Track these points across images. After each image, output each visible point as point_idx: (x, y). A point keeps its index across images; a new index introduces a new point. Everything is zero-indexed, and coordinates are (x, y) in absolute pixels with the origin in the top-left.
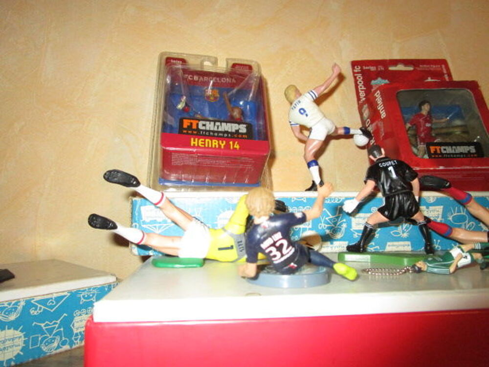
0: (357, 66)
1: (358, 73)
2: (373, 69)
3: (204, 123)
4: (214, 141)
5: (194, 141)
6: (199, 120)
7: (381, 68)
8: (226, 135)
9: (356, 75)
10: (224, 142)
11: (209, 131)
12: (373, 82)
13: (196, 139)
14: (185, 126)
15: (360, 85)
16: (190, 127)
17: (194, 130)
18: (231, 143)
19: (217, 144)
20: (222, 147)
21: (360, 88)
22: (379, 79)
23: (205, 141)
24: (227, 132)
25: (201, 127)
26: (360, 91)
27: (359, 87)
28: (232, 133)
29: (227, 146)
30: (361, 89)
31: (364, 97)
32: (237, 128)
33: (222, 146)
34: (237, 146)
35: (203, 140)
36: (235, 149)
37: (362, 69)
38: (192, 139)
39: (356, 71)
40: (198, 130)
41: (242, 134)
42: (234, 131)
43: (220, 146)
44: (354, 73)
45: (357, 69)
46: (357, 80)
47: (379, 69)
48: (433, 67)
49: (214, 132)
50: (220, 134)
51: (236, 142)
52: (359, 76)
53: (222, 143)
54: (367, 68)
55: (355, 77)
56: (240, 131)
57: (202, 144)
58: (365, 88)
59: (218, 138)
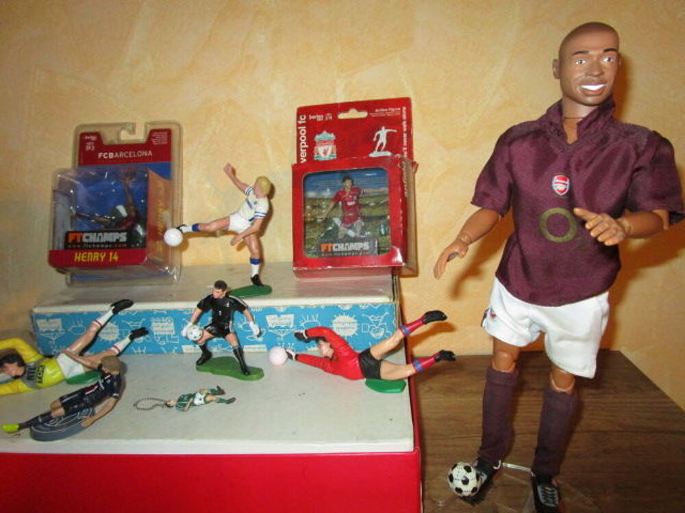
0: (303, 115)
1: (303, 125)
2: (320, 118)
3: (87, 234)
4: (95, 253)
5: (78, 256)
6: (83, 232)
7: (329, 117)
8: (107, 246)
9: (299, 128)
10: (105, 254)
11: (92, 243)
12: (318, 137)
13: (80, 254)
14: (70, 241)
15: (303, 141)
16: (75, 241)
17: (78, 244)
18: (111, 254)
19: (97, 257)
20: (102, 260)
21: (302, 147)
22: (325, 133)
23: (87, 255)
24: (108, 243)
25: (85, 240)
26: (301, 150)
27: (301, 144)
28: (113, 243)
29: (107, 258)
30: (304, 146)
31: (305, 158)
32: (118, 237)
33: (102, 257)
34: (116, 258)
35: (86, 253)
36: (114, 260)
37: (307, 119)
38: (76, 254)
39: (300, 122)
40: (82, 243)
41: (122, 243)
42: (114, 240)
43: (100, 258)
44: (298, 125)
45: (303, 120)
46: (300, 135)
47: (327, 119)
48: (393, 111)
49: (96, 243)
50: (102, 246)
51: (116, 253)
52: (303, 129)
53: (103, 255)
54: (313, 117)
55: (298, 131)
56: (121, 240)
57: (84, 259)
58: (307, 146)
59: (100, 250)
